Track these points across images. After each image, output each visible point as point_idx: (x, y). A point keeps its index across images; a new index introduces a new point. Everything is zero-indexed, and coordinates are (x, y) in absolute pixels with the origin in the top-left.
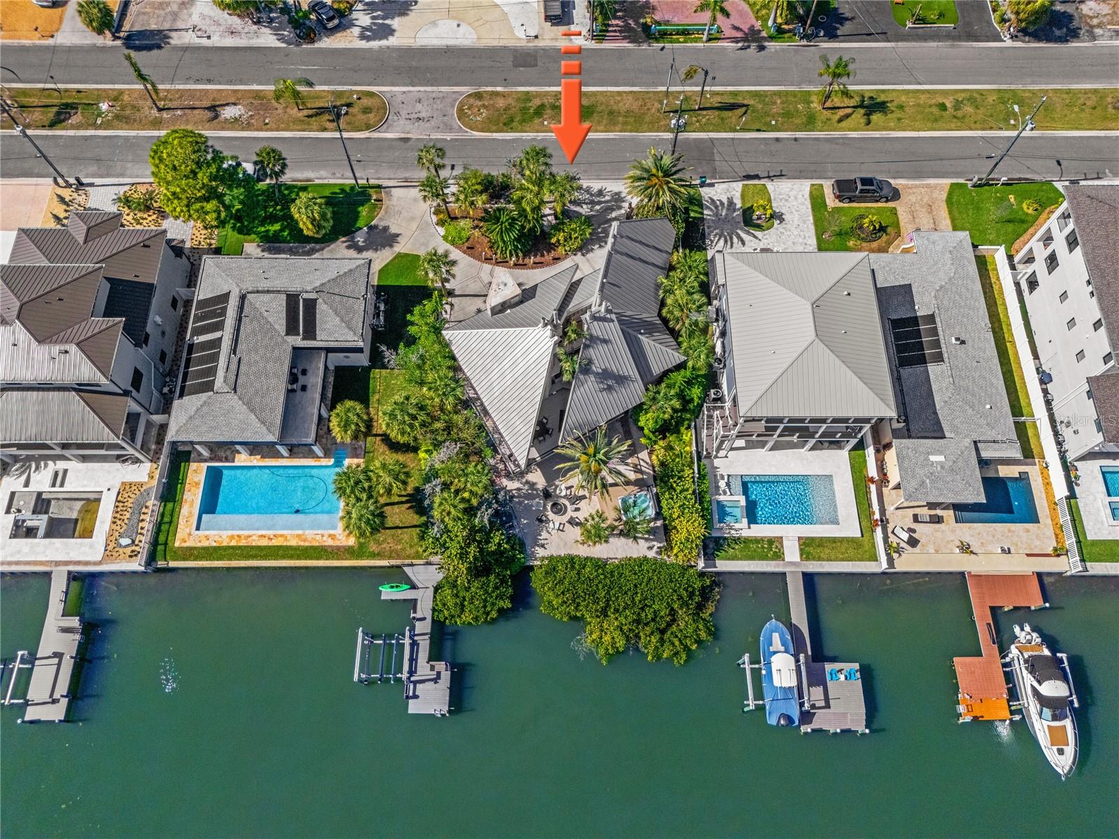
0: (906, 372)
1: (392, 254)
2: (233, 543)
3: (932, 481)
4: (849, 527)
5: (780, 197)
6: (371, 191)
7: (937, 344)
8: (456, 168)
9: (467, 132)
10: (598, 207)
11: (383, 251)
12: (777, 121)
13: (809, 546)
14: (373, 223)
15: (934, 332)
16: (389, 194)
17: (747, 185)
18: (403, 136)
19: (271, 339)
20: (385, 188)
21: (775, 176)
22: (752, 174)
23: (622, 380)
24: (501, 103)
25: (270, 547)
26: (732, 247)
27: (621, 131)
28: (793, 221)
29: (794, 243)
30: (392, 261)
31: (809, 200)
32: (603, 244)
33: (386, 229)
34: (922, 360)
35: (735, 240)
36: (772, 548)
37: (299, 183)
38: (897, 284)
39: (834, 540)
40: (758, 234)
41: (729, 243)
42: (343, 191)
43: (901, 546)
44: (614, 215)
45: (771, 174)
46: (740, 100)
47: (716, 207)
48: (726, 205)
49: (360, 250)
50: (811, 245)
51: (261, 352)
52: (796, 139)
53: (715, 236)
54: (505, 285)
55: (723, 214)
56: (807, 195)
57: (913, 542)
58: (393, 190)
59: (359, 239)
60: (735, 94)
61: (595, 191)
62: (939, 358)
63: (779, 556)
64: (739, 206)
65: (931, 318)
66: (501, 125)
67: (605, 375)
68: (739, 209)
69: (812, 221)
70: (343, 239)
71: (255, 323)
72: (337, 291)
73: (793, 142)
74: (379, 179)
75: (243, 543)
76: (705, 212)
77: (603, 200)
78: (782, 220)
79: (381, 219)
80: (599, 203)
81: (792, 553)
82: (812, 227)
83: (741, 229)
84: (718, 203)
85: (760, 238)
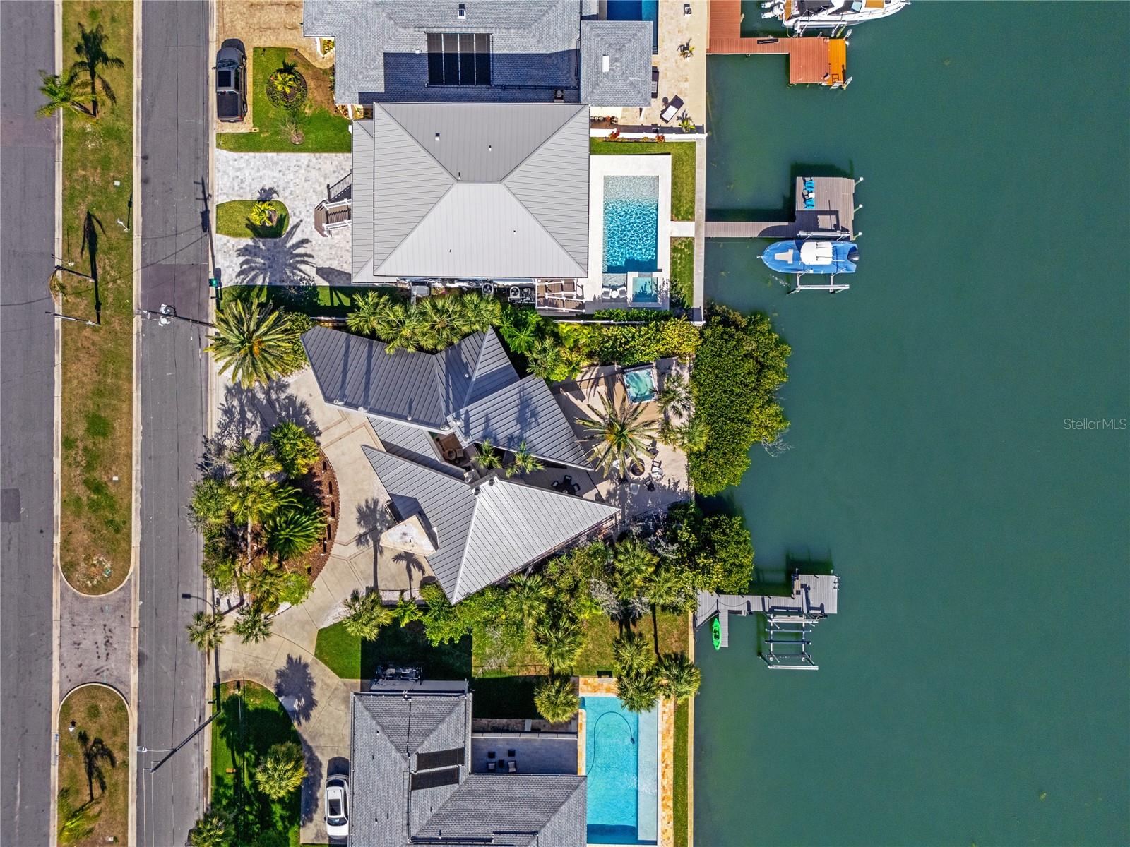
0: (497, 77)
1: (317, 663)
2: (671, 804)
3: (632, 74)
4: (661, 166)
5: (237, 188)
6: (224, 697)
7: (466, 38)
8: (188, 592)
9: (130, 580)
10: (249, 415)
11: (313, 675)
12: (115, 179)
13: (681, 211)
14: (273, 691)
15: (450, 38)
16: (227, 675)
17: (218, 228)
18: (134, 662)
19: (464, 800)
20: (218, 679)
21: (204, 192)
22: (200, 220)
23: (524, 403)
24: (83, 537)
25: (675, 766)
26: (311, 256)
27: (130, 382)
28: (274, 177)
29: (306, 180)
30: (326, 663)
31: (242, 154)
32: (304, 410)
33: (280, 674)
34: (485, 59)
35: (300, 251)
36: (681, 248)
37: (210, 786)
38: (382, 69)
39: (674, 184)
40: (292, 221)
41: (306, 259)
42: (223, 734)
43: (680, 115)
44: (261, 396)
45: (201, 196)
46: (80, 222)
47: (252, 269)
48: (249, 258)
49: (311, 703)
50: (310, 160)
51: (484, 809)
52: (145, 158)
53: (294, 274)
54: (405, 534)
55: (262, 261)
56: (236, 155)
57: (677, 102)
58: (222, 668)
59: (295, 706)
60: (68, 230)
61: (224, 417)
62: (484, 39)
63: (689, 243)
64: (251, 243)
65: (433, 38)
66: (118, 536)
67: (522, 420)
68: (255, 242)
69: (275, 154)
70: (295, 724)
71: (447, 822)
72: (404, 731)
73: (149, 162)
74: (203, 688)
75: (670, 794)
76: (259, 282)
77: (238, 408)
78: (272, 191)
79: (267, 680)
80: (243, 413)
81: (686, 229)
82: (283, 155)
83: (286, 241)
84: (245, 266)
85: (298, 220)
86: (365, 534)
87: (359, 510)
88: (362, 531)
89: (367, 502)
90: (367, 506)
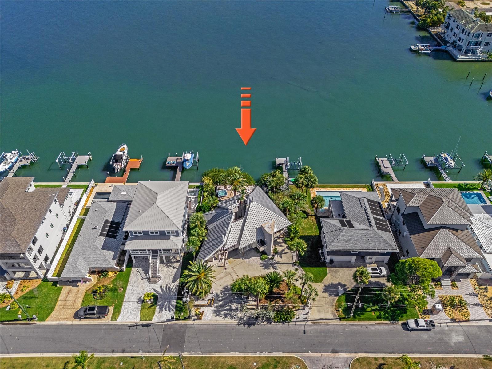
0: (119, 220)
1: (324, 282)
5: (135, 313)
6: (344, 316)
7: (104, 226)
8: (303, 332)
9: (300, 357)
10: (228, 307)
11: (329, 284)
12: (119, 365)
14: (337, 298)
15: (103, 230)
16: (334, 315)
17: (150, 320)
18: (337, 355)
19: (355, 218)
20: (337, 319)
21: (134, 326)
22: (145, 327)
26: (167, 285)
28: (134, 298)
29: (138, 287)
30: (323, 279)
31: (122, 310)
32: (226, 288)
33: (330, 295)
34: (112, 223)
35: (164, 288)
37: (382, 322)
38: (106, 251)
40: (153, 292)
41: (168, 287)
42: (359, 316)
44: (220, 303)
45: (135, 327)
47: (169, 307)
48: (164, 307)
49: (339, 284)
50: (130, 285)
51: (356, 212)
52: (113, 352)
53: (173, 291)
55: (166, 303)
56: (122, 313)
58: (332, 317)
59: (342, 289)
61: (228, 317)
62: (106, 222)
64: (158, 307)
65: (101, 235)
66: (281, 362)
68: (158, 305)
69: (125, 298)
70: (348, 289)
71: (363, 220)
72: (336, 232)
73: (116, 349)
74: (342, 325)
76: (175, 304)
77: (225, 312)
78: (139, 299)
79: (334, 300)
80: (227, 310)
82: (126, 295)
83: (160, 294)
84: (167, 309)
85: (152, 290)
86: (273, 267)
87: (264, 269)
88: (272, 268)
89: (261, 266)
90: (262, 267)
